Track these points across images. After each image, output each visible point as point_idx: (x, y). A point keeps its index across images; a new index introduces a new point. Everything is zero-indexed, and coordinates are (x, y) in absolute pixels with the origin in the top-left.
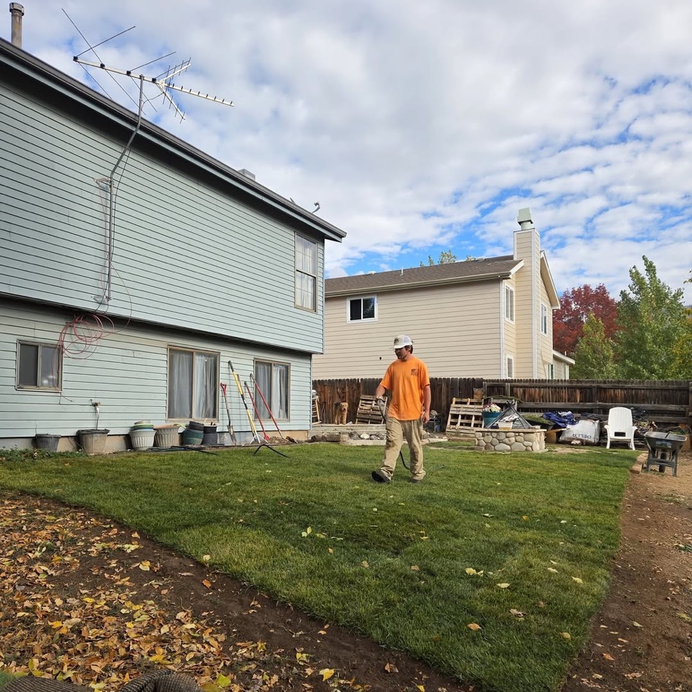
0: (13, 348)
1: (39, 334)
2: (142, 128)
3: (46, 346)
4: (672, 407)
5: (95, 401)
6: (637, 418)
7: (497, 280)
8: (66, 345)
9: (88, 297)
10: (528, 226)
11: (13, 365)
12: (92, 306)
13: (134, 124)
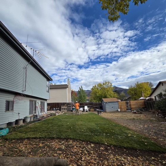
0: (5, 102)
1: (10, 99)
2: (33, 60)
3: (11, 101)
4: (91, 106)
5: (19, 113)
6: (88, 107)
7: (66, 88)
8: (15, 101)
9: (21, 90)
10: (69, 81)
11: (5, 106)
12: (21, 92)
13: (32, 59)
